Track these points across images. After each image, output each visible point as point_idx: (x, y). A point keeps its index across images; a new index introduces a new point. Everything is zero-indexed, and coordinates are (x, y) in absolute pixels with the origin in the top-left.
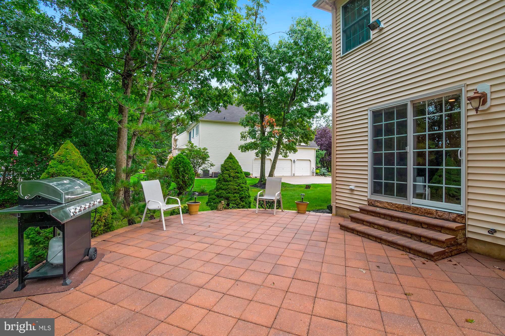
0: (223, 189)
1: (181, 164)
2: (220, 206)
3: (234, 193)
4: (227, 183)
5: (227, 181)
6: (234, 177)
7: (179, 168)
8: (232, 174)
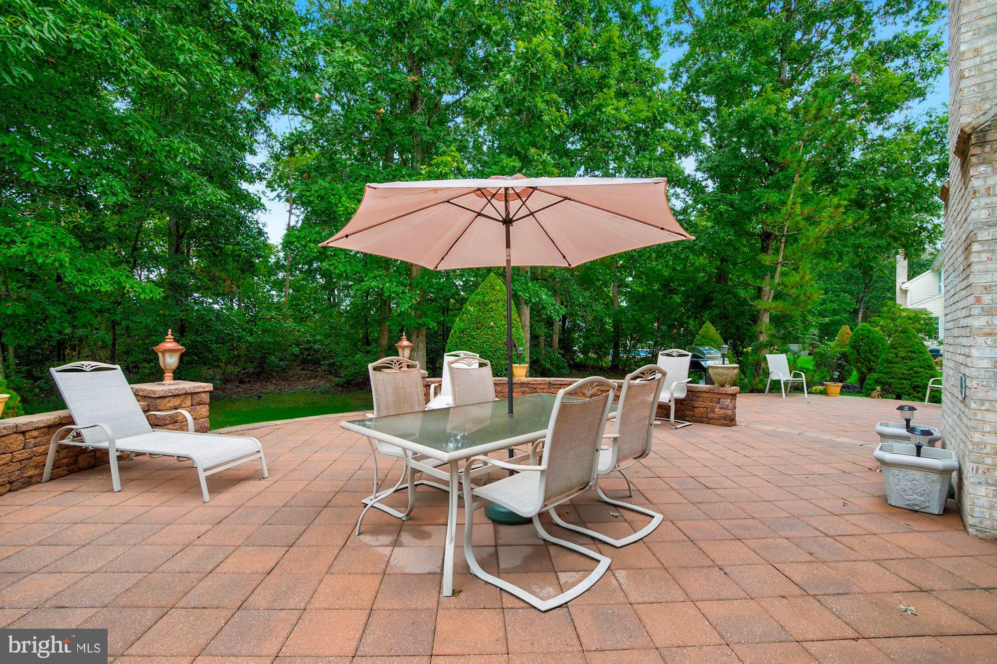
0: (885, 373)
1: (865, 341)
2: (874, 393)
3: (901, 379)
4: (891, 365)
5: (891, 363)
6: (903, 358)
7: (860, 346)
8: (902, 354)
